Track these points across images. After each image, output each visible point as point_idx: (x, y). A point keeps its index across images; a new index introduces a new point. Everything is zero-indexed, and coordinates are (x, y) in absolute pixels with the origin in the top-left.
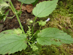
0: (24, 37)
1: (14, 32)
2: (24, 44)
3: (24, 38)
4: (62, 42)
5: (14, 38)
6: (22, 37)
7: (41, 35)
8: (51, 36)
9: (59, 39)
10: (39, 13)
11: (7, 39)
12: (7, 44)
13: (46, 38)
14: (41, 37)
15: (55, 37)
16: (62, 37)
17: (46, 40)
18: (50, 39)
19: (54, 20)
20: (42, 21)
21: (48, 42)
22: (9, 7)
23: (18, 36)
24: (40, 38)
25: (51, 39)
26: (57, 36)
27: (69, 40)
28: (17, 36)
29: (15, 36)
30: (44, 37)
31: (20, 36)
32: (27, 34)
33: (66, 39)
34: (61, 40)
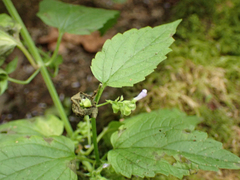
0: (66, 149)
1: (36, 128)
2: (67, 171)
3: (65, 152)
4: (189, 165)
5: (32, 153)
6: (60, 147)
7: (122, 140)
8: (154, 143)
9: (180, 154)
10: (114, 71)
11: (11, 155)
12: (10, 175)
13: (138, 152)
14: (122, 146)
15: (169, 148)
16: (192, 148)
17: (139, 156)
18: (150, 153)
19: (170, 81)
20: (122, 98)
21: (145, 167)
22: (16, 48)
23: (46, 144)
24: (120, 152)
25: (154, 153)
26: (176, 142)
27: (213, 156)
28: (43, 146)
29: (35, 144)
30: (133, 148)
31: (52, 144)
32: (80, 134)
33: (206, 154)
34: (188, 158)
